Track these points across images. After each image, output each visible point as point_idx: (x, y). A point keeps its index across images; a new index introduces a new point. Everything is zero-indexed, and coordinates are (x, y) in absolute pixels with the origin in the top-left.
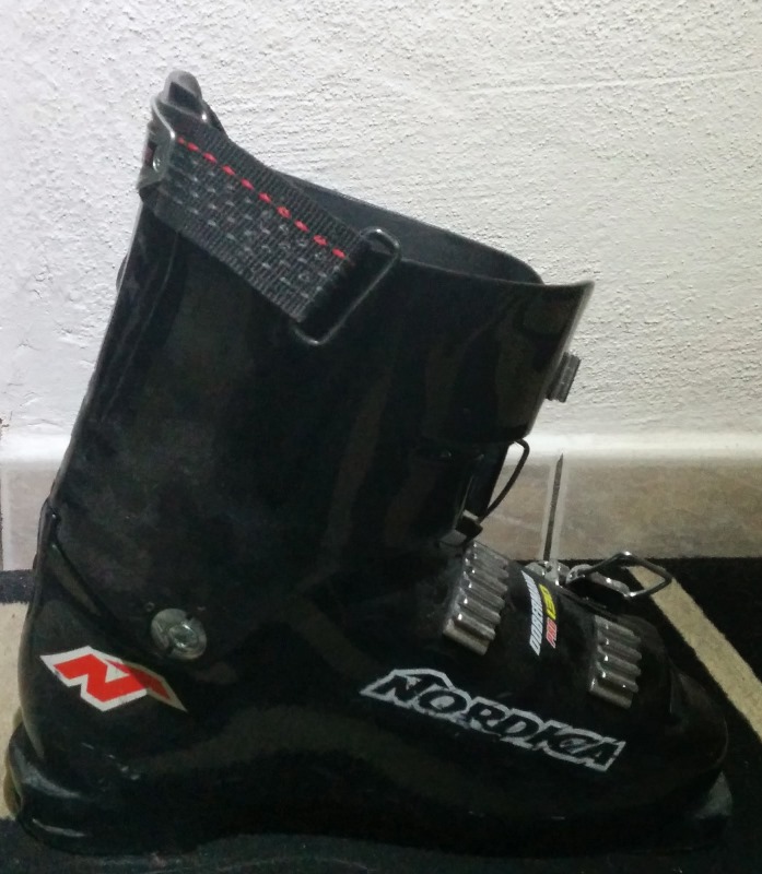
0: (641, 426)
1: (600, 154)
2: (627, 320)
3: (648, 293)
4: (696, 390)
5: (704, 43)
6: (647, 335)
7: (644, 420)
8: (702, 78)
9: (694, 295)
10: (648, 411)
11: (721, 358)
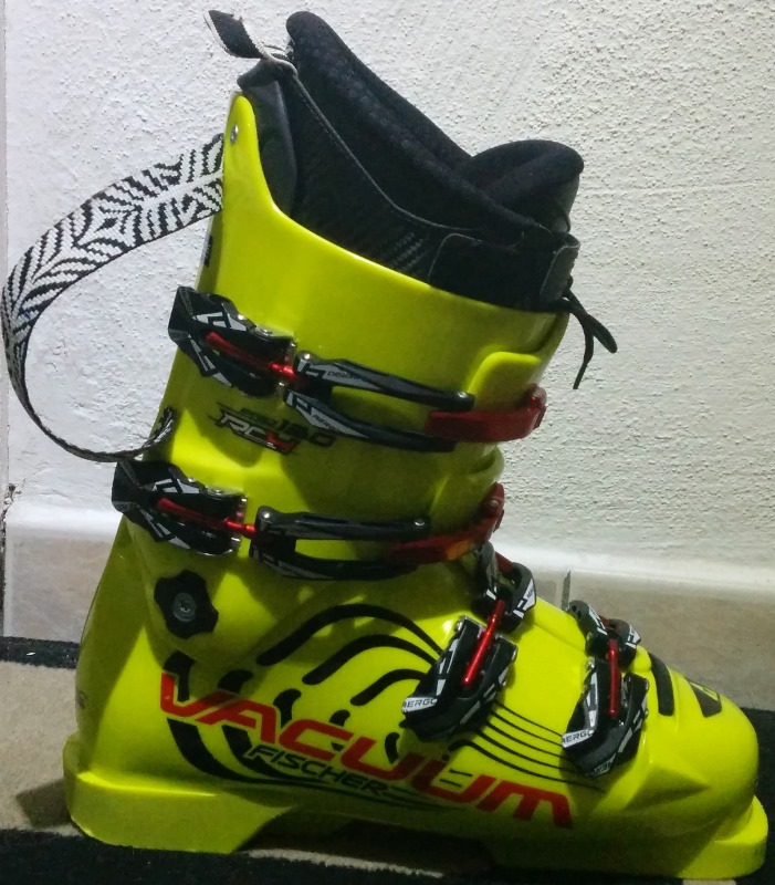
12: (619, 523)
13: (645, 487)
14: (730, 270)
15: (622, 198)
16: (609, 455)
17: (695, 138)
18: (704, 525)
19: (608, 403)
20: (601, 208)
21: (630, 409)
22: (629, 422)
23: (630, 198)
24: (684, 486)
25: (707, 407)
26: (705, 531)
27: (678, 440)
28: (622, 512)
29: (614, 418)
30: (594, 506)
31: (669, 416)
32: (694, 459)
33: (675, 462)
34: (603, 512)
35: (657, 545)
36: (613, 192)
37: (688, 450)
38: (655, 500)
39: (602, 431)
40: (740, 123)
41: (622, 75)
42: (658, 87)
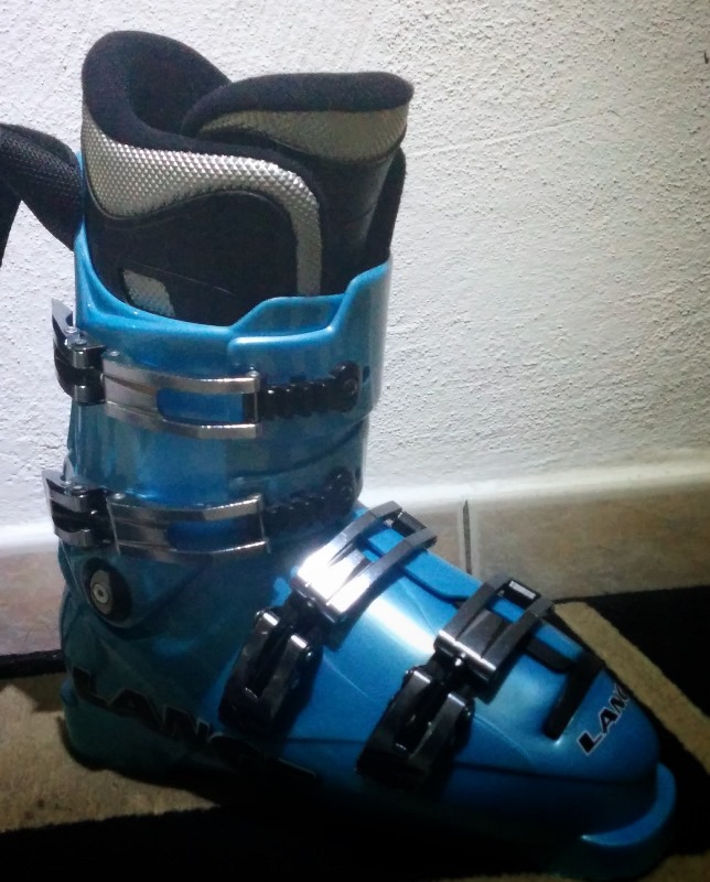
0: (541, 468)
1: (447, 213)
2: (505, 365)
3: (520, 336)
4: (587, 426)
5: (522, 104)
6: (528, 377)
7: (542, 461)
8: (528, 134)
9: (565, 334)
10: (546, 451)
11: (605, 392)
12: (502, 449)
13: (520, 412)
14: (568, 202)
15: (465, 151)
16: (483, 389)
17: (523, 87)
18: (575, 438)
19: (478, 341)
20: (447, 164)
21: (497, 344)
22: (498, 355)
23: (473, 150)
24: (554, 405)
25: (564, 330)
26: (577, 442)
27: (544, 364)
28: (503, 438)
29: (485, 354)
30: (477, 438)
31: (532, 344)
32: (560, 379)
33: (544, 385)
34: (485, 442)
35: (536, 463)
36: (457, 147)
37: (553, 373)
38: (530, 423)
39: (476, 368)
40: (561, 68)
41: (451, 37)
42: (484, 45)
